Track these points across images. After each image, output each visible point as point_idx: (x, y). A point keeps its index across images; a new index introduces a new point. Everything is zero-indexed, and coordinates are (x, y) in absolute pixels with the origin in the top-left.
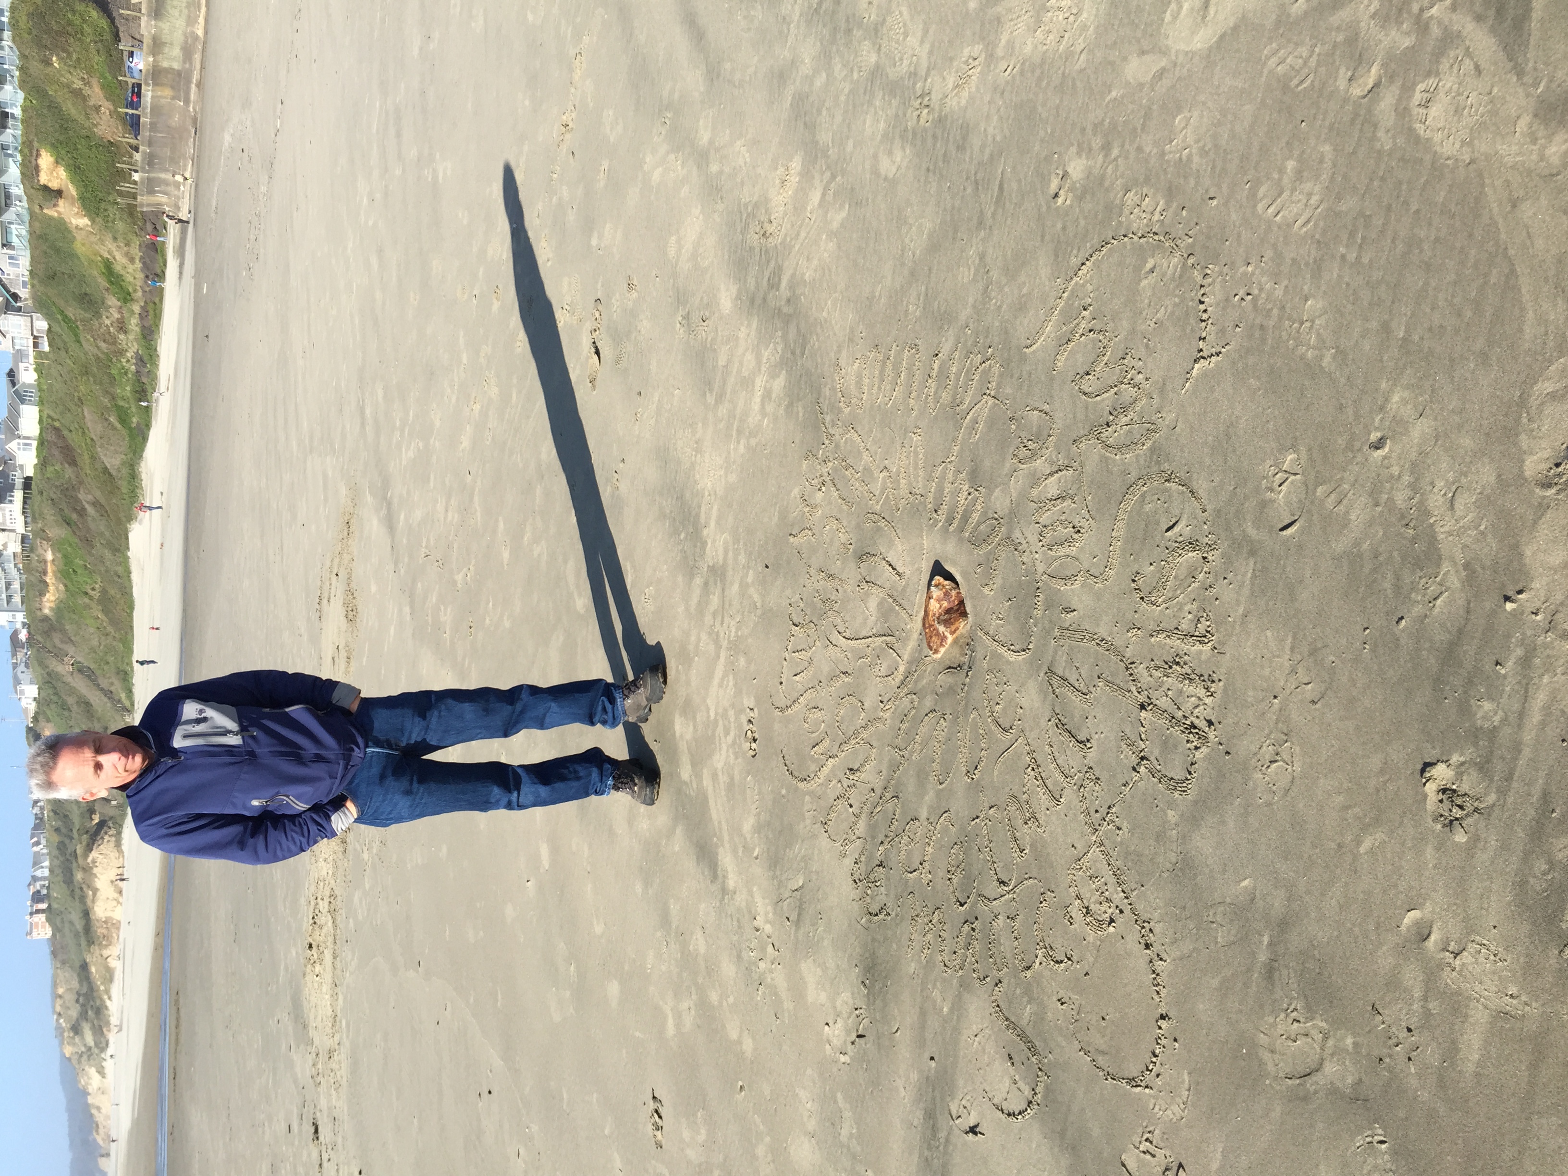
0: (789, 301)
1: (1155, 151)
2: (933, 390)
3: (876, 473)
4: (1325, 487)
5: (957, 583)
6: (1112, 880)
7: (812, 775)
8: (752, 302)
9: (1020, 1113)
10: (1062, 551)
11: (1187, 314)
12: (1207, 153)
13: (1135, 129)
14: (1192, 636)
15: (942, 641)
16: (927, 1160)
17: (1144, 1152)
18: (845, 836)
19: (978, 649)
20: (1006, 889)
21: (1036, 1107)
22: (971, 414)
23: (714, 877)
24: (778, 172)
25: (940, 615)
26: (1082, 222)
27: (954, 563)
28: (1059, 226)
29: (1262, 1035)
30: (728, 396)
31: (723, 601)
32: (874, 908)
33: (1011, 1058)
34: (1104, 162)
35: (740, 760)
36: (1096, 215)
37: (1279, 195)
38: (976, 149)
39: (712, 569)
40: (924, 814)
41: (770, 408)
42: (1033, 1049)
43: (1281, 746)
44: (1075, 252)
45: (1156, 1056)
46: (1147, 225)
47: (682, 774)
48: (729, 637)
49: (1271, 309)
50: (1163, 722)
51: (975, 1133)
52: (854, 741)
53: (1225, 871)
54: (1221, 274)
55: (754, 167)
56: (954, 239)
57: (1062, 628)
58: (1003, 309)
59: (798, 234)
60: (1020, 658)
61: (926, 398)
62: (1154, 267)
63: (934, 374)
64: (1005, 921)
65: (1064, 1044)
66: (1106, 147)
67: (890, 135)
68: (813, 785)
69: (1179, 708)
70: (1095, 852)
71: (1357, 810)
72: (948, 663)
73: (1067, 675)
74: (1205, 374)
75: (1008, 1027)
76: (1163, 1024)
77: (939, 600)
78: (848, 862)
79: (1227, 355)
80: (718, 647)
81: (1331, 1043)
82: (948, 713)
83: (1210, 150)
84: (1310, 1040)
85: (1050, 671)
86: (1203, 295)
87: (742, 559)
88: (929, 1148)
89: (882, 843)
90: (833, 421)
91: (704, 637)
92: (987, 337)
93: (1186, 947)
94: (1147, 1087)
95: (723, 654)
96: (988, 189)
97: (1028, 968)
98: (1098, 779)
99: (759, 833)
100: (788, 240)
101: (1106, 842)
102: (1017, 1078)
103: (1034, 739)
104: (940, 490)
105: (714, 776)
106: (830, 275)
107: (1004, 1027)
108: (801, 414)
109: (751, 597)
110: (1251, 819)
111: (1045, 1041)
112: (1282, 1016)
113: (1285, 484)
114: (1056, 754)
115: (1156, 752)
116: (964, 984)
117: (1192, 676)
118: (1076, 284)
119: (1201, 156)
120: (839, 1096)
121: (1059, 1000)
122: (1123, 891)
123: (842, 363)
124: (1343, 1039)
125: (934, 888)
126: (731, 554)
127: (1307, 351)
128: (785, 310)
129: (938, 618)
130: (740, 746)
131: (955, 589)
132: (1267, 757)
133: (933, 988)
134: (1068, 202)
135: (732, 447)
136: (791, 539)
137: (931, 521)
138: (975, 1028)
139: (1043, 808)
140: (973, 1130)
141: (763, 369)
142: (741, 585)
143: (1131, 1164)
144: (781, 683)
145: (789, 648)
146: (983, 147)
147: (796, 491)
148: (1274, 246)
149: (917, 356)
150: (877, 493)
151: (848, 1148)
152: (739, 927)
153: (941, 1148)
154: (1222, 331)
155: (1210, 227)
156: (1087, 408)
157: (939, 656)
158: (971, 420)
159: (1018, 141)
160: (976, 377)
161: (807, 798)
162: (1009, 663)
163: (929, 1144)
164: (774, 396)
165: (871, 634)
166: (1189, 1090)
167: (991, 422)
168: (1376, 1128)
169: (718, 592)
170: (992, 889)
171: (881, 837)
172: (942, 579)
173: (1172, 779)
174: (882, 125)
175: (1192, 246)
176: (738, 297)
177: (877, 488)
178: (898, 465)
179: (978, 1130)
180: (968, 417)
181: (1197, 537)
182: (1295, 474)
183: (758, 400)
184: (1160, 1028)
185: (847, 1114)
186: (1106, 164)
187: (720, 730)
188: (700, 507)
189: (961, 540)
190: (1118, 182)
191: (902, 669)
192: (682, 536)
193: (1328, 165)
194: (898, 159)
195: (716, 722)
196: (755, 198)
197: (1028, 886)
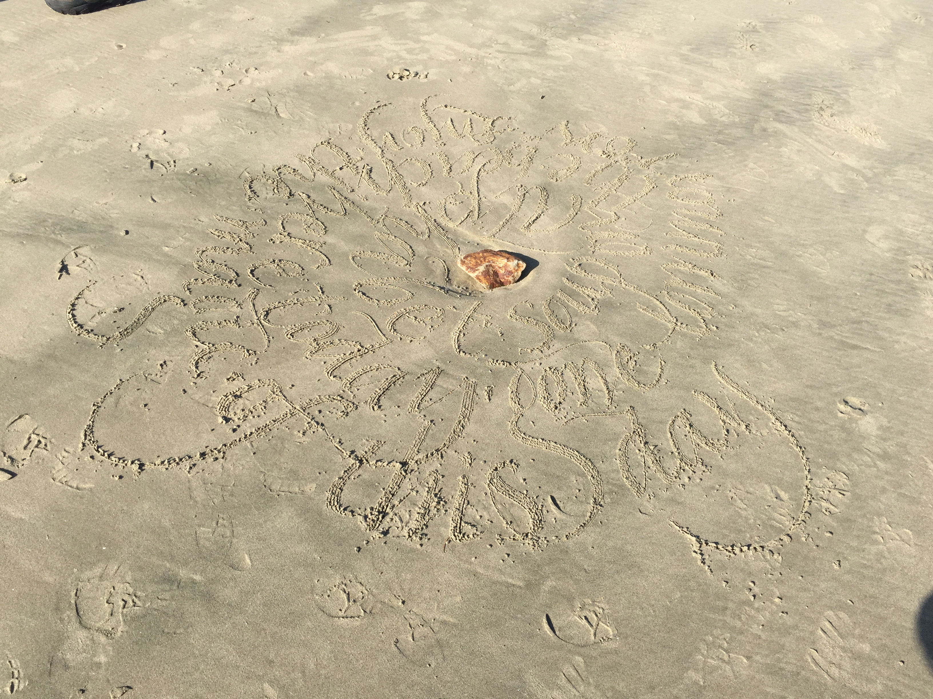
0: (765, 130)
1: (882, 507)
2: (682, 268)
3: (614, 208)
4: (582, 665)
5: (518, 281)
6: (261, 425)
7: (368, 132)
8: (765, 94)
9: (73, 316)
10: (541, 391)
11: (740, 531)
12: (878, 561)
13: (901, 486)
14: (461, 520)
15: (472, 268)
16: (45, 221)
17: (30, 438)
18: (317, 161)
19: (463, 302)
20: (262, 317)
21: (78, 332)
22: (661, 305)
23: (293, 33)
24: (873, 125)
25: (493, 267)
26: (822, 428)
27: (535, 280)
28: (819, 404)
29: (116, 567)
30: (687, 67)
31: (517, 53)
32: (256, 186)
33: (120, 311)
34: (874, 453)
35: (386, 62)
36: (829, 443)
37: (840, 635)
38: (888, 324)
39: (544, 44)
40: (330, 239)
41: (674, 107)
42: (126, 333)
43: (361, 605)
44: (797, 419)
45: (109, 456)
46: (817, 495)
47: (379, 6)
48: (487, 58)
49: (740, 619)
50: (390, 483)
51: (61, 271)
52: (394, 175)
53: (259, 539)
54: (774, 568)
55: (878, 101)
56: (812, 296)
57: (476, 384)
58: (750, 343)
59: (820, 142)
60: (453, 342)
61: (676, 262)
62: (781, 500)
63: (697, 271)
64: (235, 313)
65: (128, 364)
66: (885, 456)
67: (902, 238)
68: (360, 131)
69: (401, 501)
70: (286, 407)
71: (301, 682)
72: (453, 269)
73: (436, 389)
74: (686, 546)
75: (146, 309)
76: (135, 467)
77: (505, 266)
78: (295, 163)
79: (702, 570)
80: (480, 47)
81: (103, 639)
82: (411, 268)
83: (881, 563)
84: (107, 617)
85: (440, 372)
86: (755, 548)
87: (550, 73)
88: (54, 224)
89: (309, 197)
90: (661, 168)
91: (489, 33)
92: (726, 325)
93: (199, 495)
94: (84, 445)
95: (473, 51)
96: (853, 333)
97: (194, 334)
98: (347, 415)
99: (325, 78)
100: (816, 132)
101: (293, 420)
102: (104, 315)
103: (384, 352)
104: (598, 271)
105: (374, 37)
106: (785, 172)
107: (147, 305)
108: (667, 137)
109: (519, 80)
110: (301, 570)
111: (131, 346)
112: (131, 590)
113: (587, 624)
114: (371, 374)
115: (366, 476)
116: (185, 268)
117: (427, 518)
118: (769, 419)
119: (876, 554)
120: (106, 139)
121: (165, 362)
122: (251, 433)
123: (709, 180)
124: (105, 652)
125: (267, 245)
126: (555, 62)
127: (703, 655)
128: (757, 126)
129: (490, 265)
130: (397, 63)
131: (514, 279)
132: (353, 590)
133: (185, 238)
134: (840, 415)
135: (644, 68)
136: (564, 123)
137: (571, 260)
138: (148, 277)
139: (327, 358)
140: (64, 268)
141: (708, 102)
142: (530, 71)
143: (21, 425)
144: (446, 106)
145: (475, 115)
146: (890, 331)
147: (603, 129)
148: (795, 627)
149: (712, 255)
150: (597, 208)
151: (61, 146)
152: (250, 54)
153: (53, 236)
154: (723, 567)
155: (814, 559)
156: (661, 422)
157: (459, 264)
158: (655, 304)
159: (894, 366)
160: (692, 313)
161: (350, 126)
162: (449, 330)
163: (58, 224)
164: (684, 111)
165: (481, 196)
166: (78, 488)
167: (652, 325)
168: (25, 682)
169: (524, 49)
170: (263, 303)
171: (313, 196)
172: (522, 269)
173: (342, 490)
174: (910, 230)
175: (799, 541)
176: (769, 81)
177: (602, 208)
178: (621, 230)
179: (64, 273)
180: (658, 302)
181: (545, 528)
182: (595, 635)
183: (682, 96)
184: (133, 463)
185: (89, 146)
186: (871, 455)
187: (411, 45)
188: (596, 34)
189: (555, 288)
190: (856, 467)
191: (451, 225)
192: (573, 17)
193: (866, 688)
194: (881, 245)
195: (418, 41)
196: (852, 102)
197: (261, 339)
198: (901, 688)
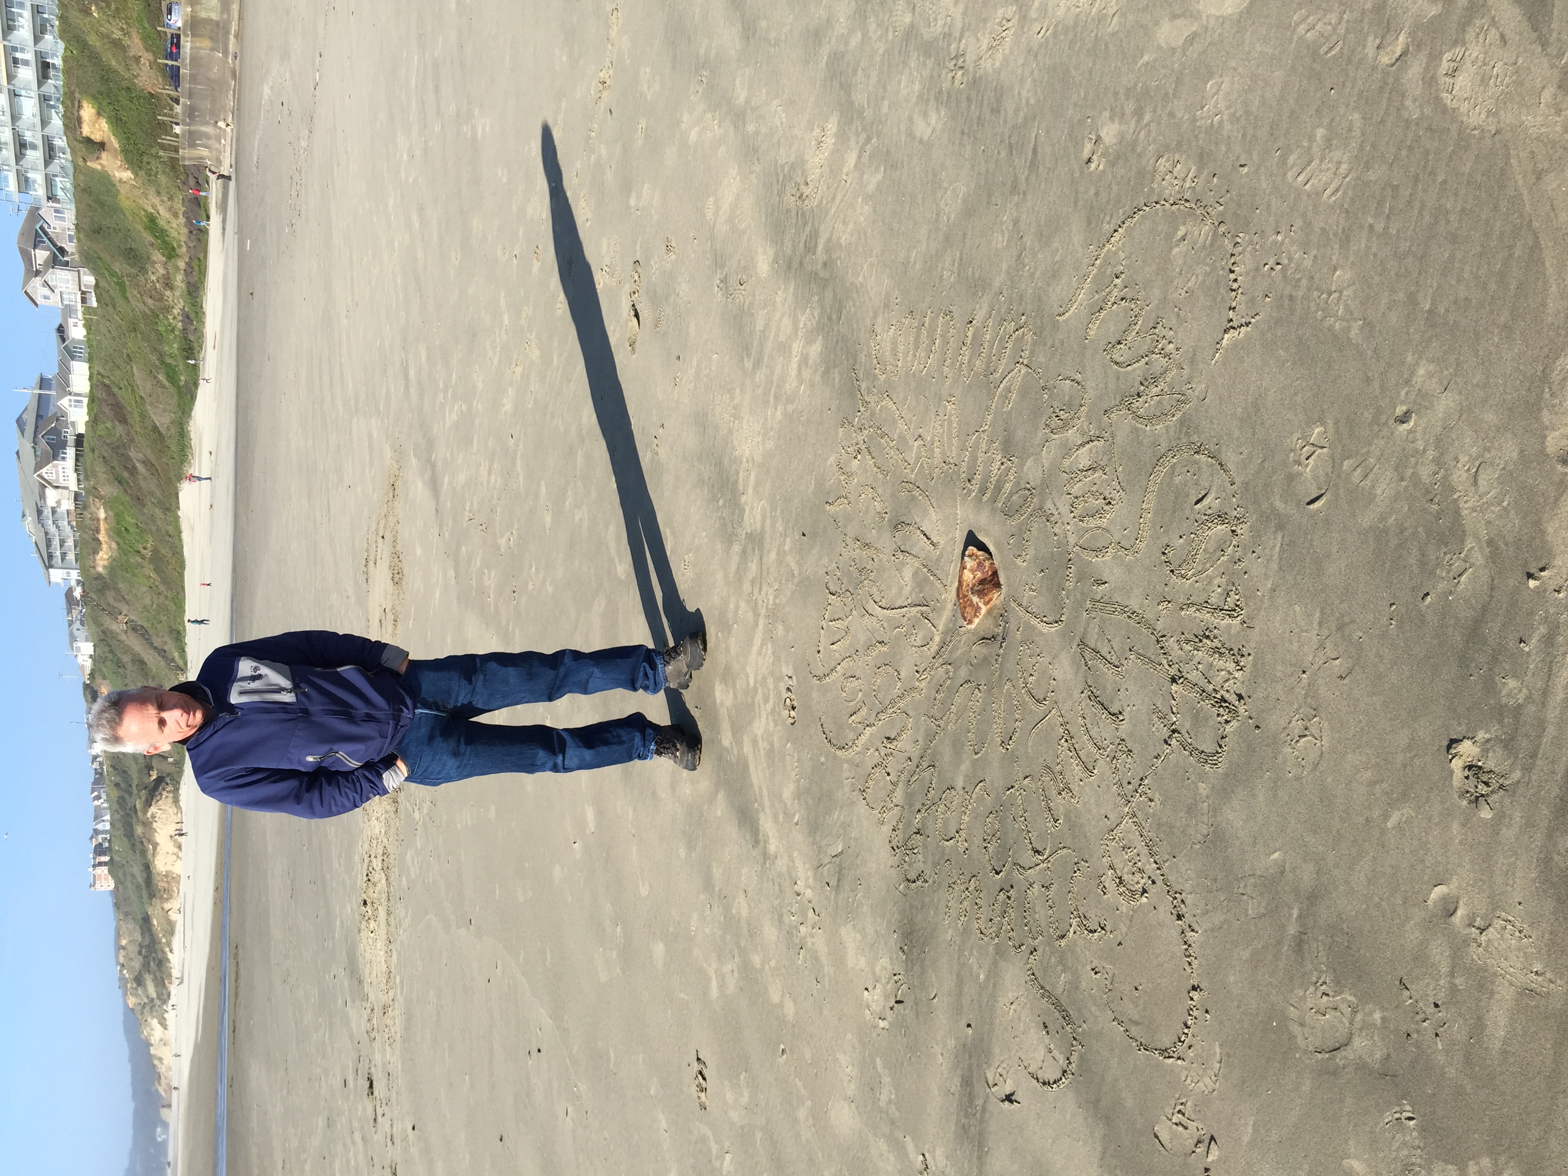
0: (825, 264)
1: (1186, 117)
2: (967, 358)
3: (911, 442)
4: (1351, 461)
5: (990, 554)
6: (1145, 851)
7: (850, 744)
8: (789, 267)
9: (1055, 1082)
10: (1092, 523)
11: (1217, 282)
12: (1238, 119)
13: (1167, 94)
14: (1221, 610)
15: (976, 612)
16: (964, 1127)
17: (1176, 1124)
18: (882, 804)
19: (1012, 620)
20: (1041, 858)
21: (1071, 1076)
22: (1004, 382)
23: (757, 842)
24: (814, 133)
25: (974, 585)
26: (1115, 188)
27: (987, 535)
28: (1092, 192)
29: (1292, 1008)
30: (765, 360)
31: (761, 569)
32: (912, 875)
33: (1046, 1027)
34: (1137, 127)
35: (779, 728)
36: (1129, 181)
37: (1309, 163)
38: (1010, 112)
39: (750, 536)
40: (960, 783)
41: (806, 374)
42: (1067, 1017)
43: (1310, 721)
44: (1108, 218)
45: (1187, 1027)
46: (1179, 192)
47: (723, 740)
48: (767, 605)
49: (1300, 280)
50: (1194, 695)
51: (1011, 1102)
52: (891, 711)
53: (1255, 844)
54: (1251, 243)
55: (790, 128)
56: (988, 203)
57: (1093, 600)
58: (1036, 276)
59: (834, 198)
60: (1053, 630)
61: (961, 365)
62: (1186, 234)
63: (968, 341)
64: (1039, 890)
65: (1098, 1013)
66: (1139, 113)
67: (925, 96)
68: (850, 754)
69: (1209, 682)
70: (1127, 823)
71: (1385, 785)
72: (982, 634)
73: (1099, 647)
74: (1235, 345)
75: (1043, 996)
76: (1195, 995)
77: (972, 571)
78: (886, 829)
79: (1256, 326)
80: (757, 615)
81: (1359, 1017)
82: (983, 684)
83: (1241, 116)
84: (1339, 1014)
85: (1082, 643)
86: (1233, 264)
87: (780, 527)
88: (966, 1115)
89: (919, 811)
90: (868, 388)
91: (743, 604)
92: (1020, 304)
93: (1218, 918)
94: (1179, 1058)
95: (762, 622)
96: (1021, 153)
97: (1063, 937)
98: (1131, 751)
99: (799, 799)
100: (824, 202)
101: (1139, 814)
102: (1052, 1046)
103: (1067, 711)
104: (974, 459)
105: (755, 743)
106: (866, 239)
107: (1039, 995)
108: (837, 381)
109: (788, 565)
110: (1280, 793)
111: (1079, 1010)
112: (1312, 989)
113: (1313, 457)
114: (1089, 726)
115: (1188, 725)
116: (1000, 952)
117: (1223, 650)
118: (1109, 251)
119: (1232, 123)
120: (878, 1061)
121: (1093, 969)
122: (1156, 862)
123: (878, 329)
124: (1371, 1013)
125: (970, 856)
126: (768, 522)
127: (1335, 322)
128: (822, 274)
129: (972, 589)
130: (779, 714)
131: (988, 559)
132: (1296, 731)
133: (970, 956)
134: (1101, 168)
135: (769, 413)
136: (828, 507)
137: (965, 491)
138: (1011, 996)
139: (1077, 778)
140: (1009, 1098)
141: (800, 334)
142: (778, 554)
143: (1164, 1136)
144: (819, 652)
145: (826, 616)
146: (1017, 110)
147: (832, 459)
148: (1304, 215)
149: (952, 323)
150: (912, 462)
151: (887, 1113)
152: (781, 891)
153: (978, 1115)
154: (1252, 300)
155: (1240, 195)
156: (1118, 378)
157: (972, 626)
158: (1003, 389)
159: (1052, 104)
160: (1010, 345)
161: (846, 766)
162: (1041, 634)
163: (966, 1111)
164: (810, 362)
165: (906, 603)
166: (1220, 1062)
167: (1024, 392)
168: (1404, 1105)
169: (756, 559)
170: (1028, 857)
171: (918, 806)
172: (975, 550)
173: (1203, 752)
174: (917, 86)
175: (1222, 214)
176: (775, 261)
177: (911, 457)
178: (933, 433)
179: (1013, 1098)
180: (1001, 386)
181: (1226, 510)
182: (1322, 447)
183: (794, 365)
184: (1192, 999)
185: (887, 1080)
186: (1138, 129)
187: (759, 698)
188: (738, 473)
189: (994, 510)
190: (1150, 148)
191: (937, 639)
192: (721, 502)
193: (1357, 133)
194: (933, 121)
195: (755, 689)
196: (792, 159)
197: (1062, 856)
198: (1356, 90)
